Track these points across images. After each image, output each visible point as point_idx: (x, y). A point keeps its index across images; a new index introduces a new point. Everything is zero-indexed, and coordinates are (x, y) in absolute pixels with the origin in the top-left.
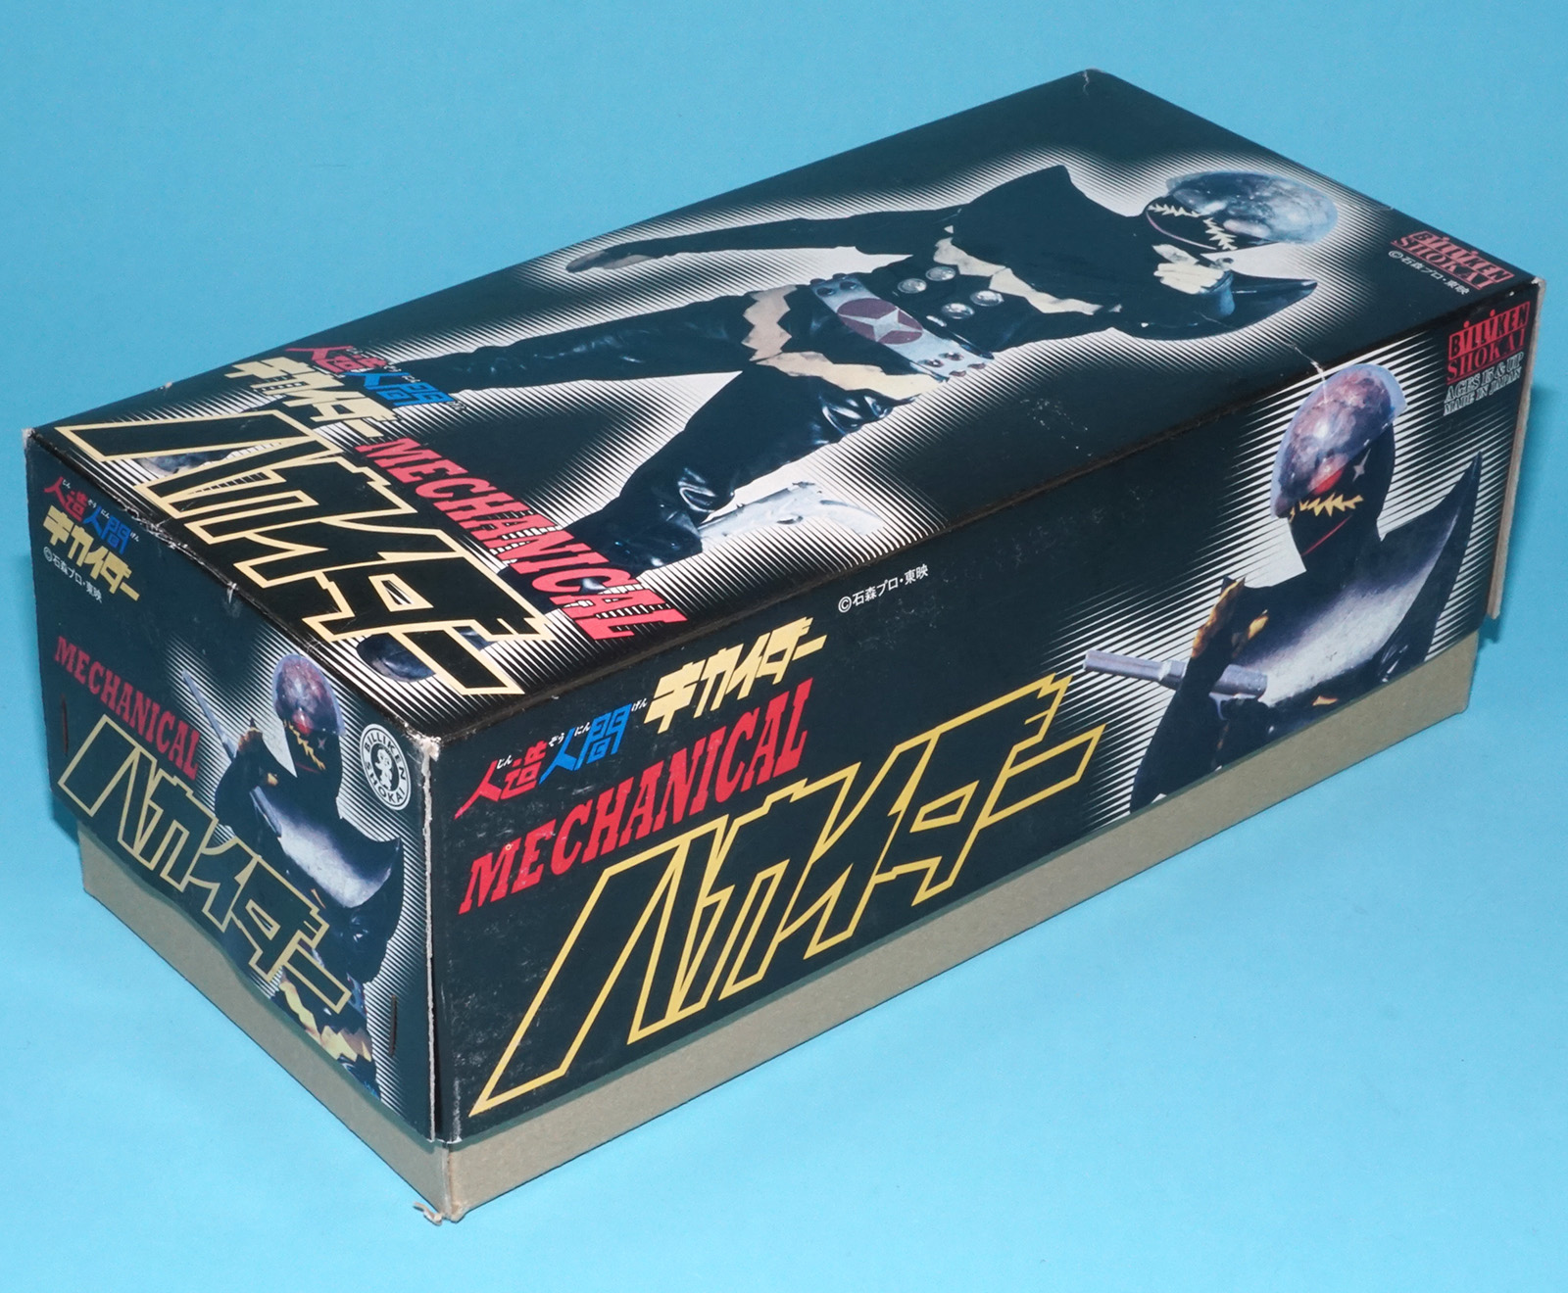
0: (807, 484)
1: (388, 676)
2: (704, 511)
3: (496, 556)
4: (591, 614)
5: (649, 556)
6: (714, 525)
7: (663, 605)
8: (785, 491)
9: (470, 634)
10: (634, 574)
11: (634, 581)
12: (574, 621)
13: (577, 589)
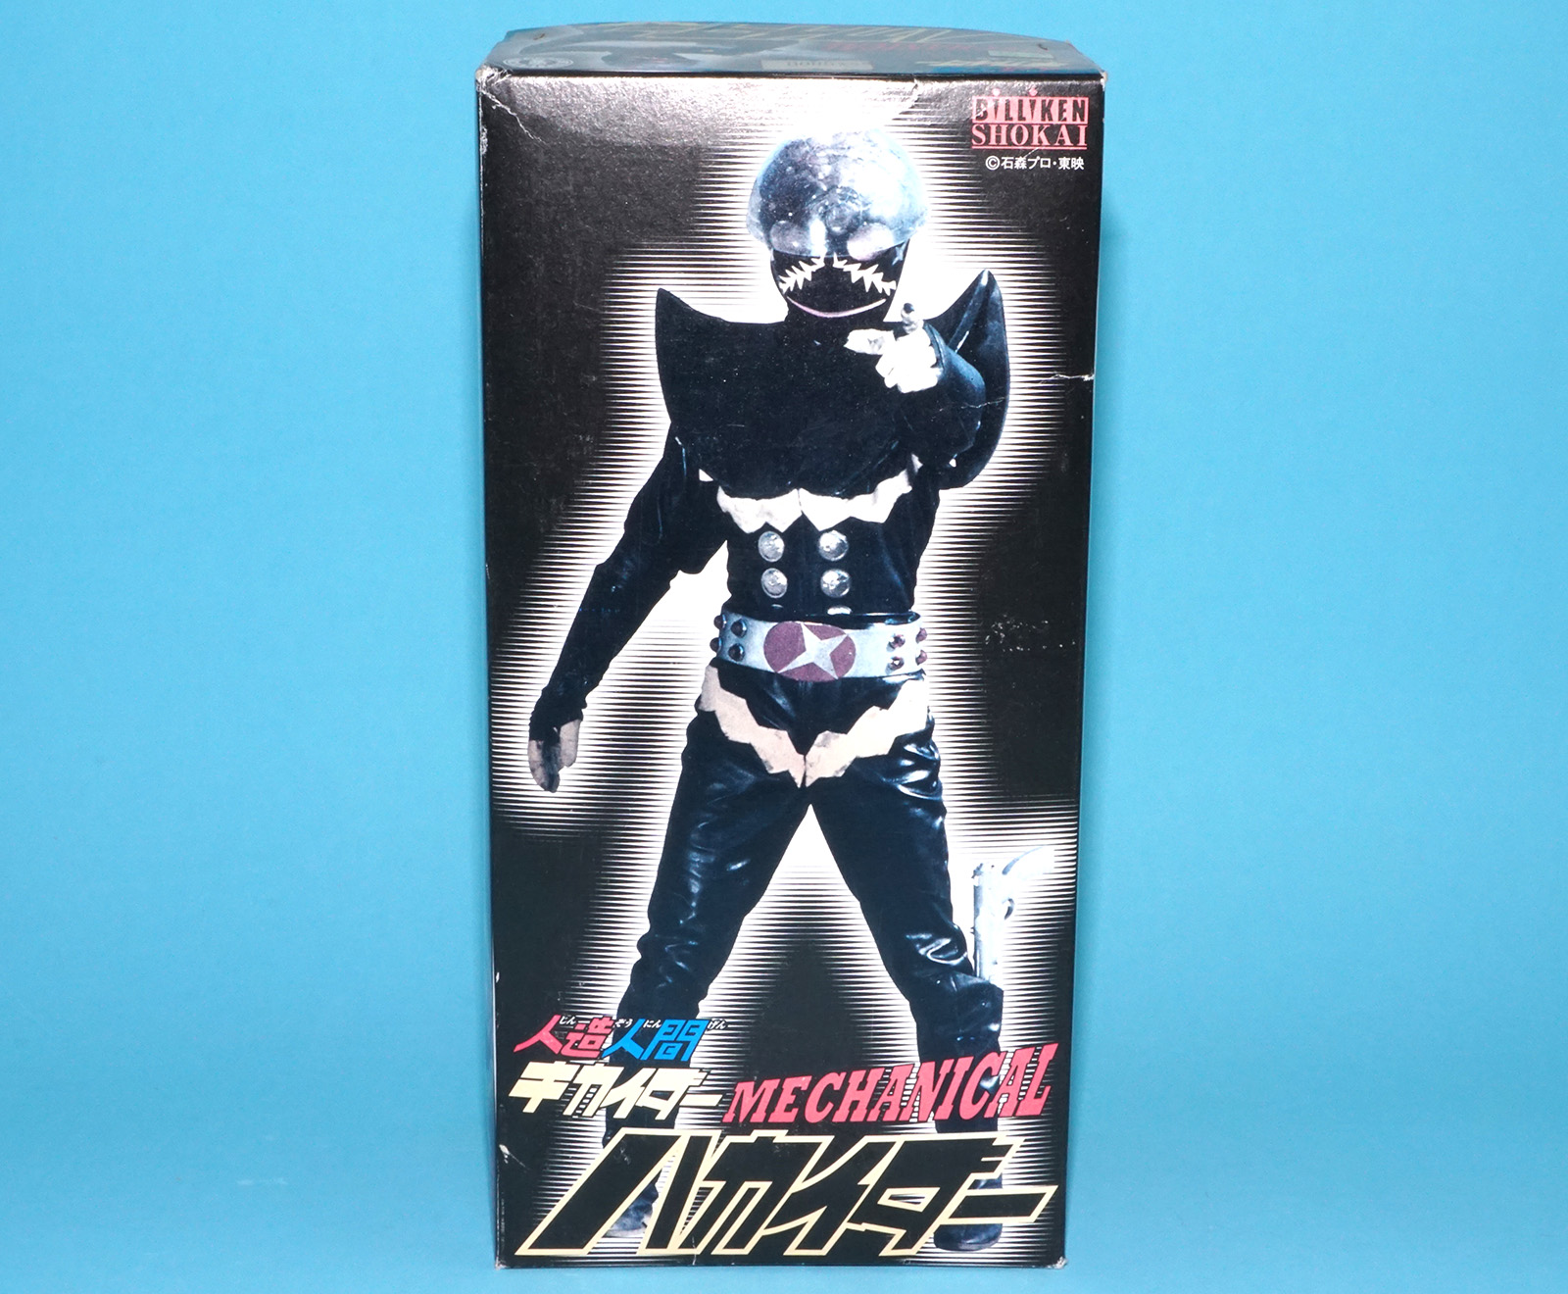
0: (978, 869)
1: (980, 1248)
2: (962, 958)
3: (919, 1122)
4: (1016, 1102)
5: (984, 1028)
6: (980, 963)
7: (1036, 1051)
8: (976, 889)
9: (982, 1184)
10: (996, 1049)
11: (1002, 1055)
12: (1015, 1116)
13: (986, 1096)
